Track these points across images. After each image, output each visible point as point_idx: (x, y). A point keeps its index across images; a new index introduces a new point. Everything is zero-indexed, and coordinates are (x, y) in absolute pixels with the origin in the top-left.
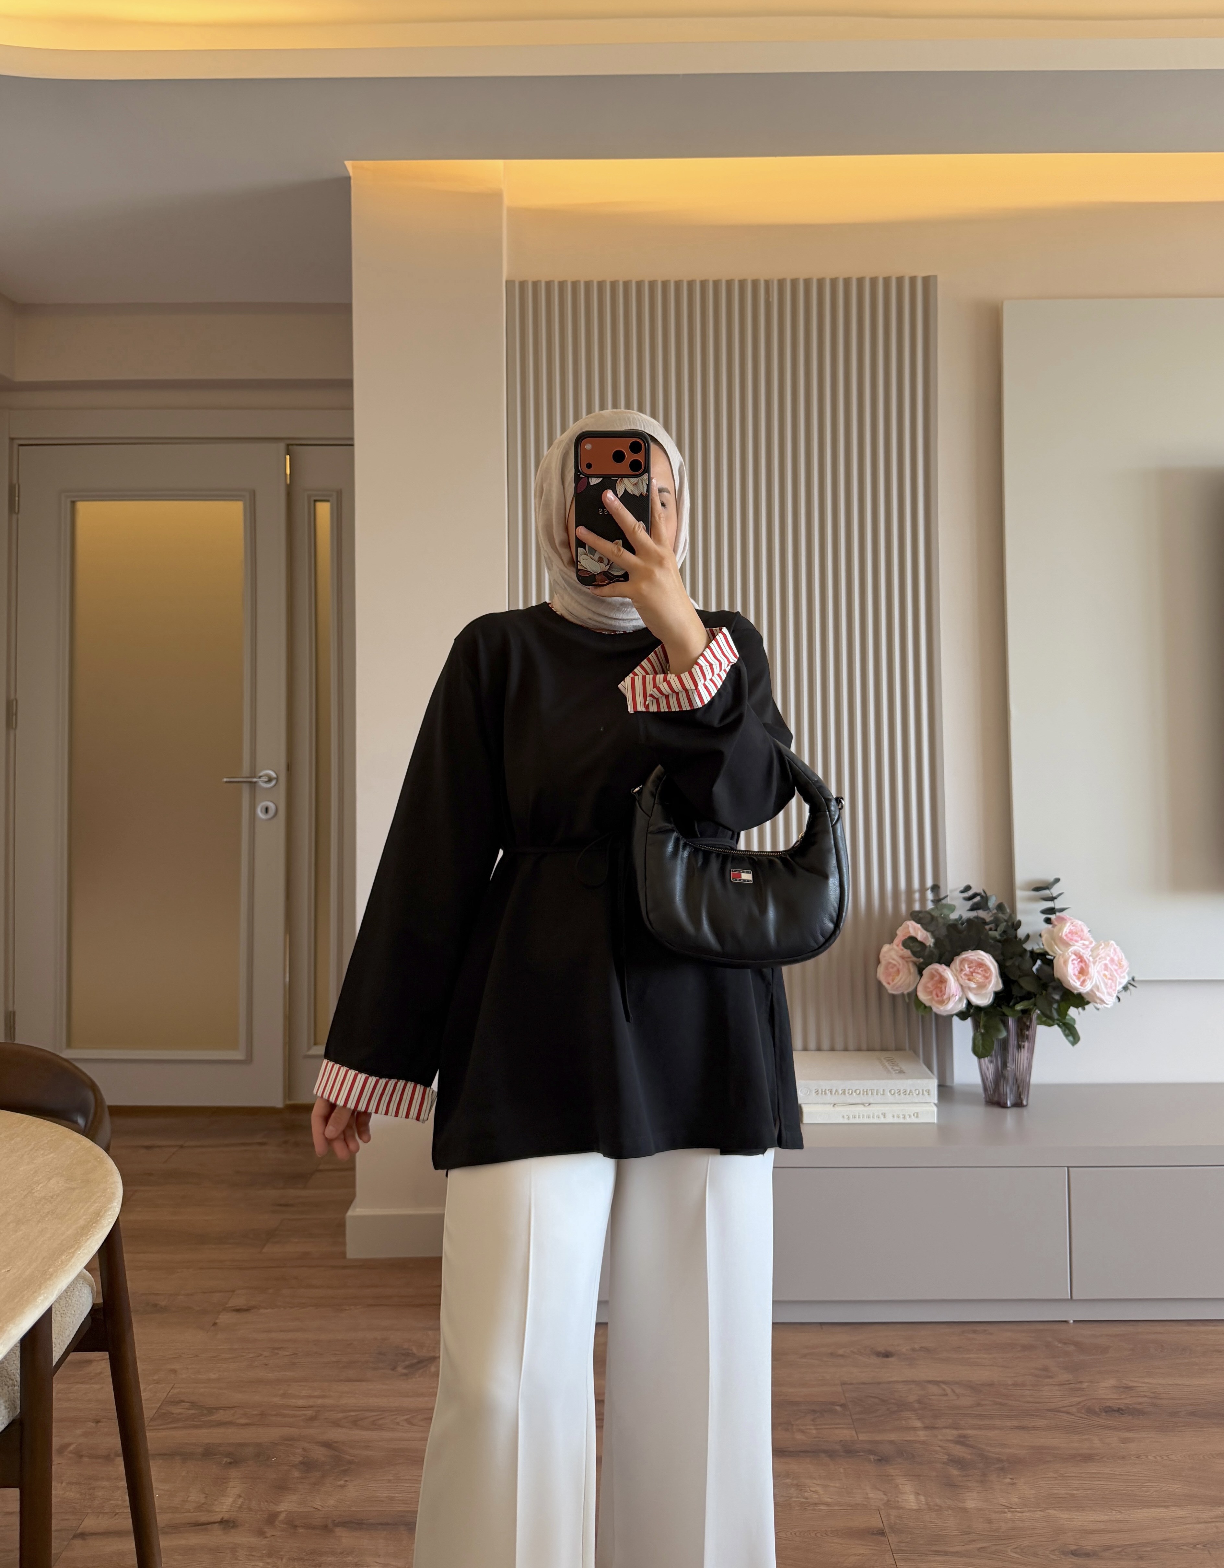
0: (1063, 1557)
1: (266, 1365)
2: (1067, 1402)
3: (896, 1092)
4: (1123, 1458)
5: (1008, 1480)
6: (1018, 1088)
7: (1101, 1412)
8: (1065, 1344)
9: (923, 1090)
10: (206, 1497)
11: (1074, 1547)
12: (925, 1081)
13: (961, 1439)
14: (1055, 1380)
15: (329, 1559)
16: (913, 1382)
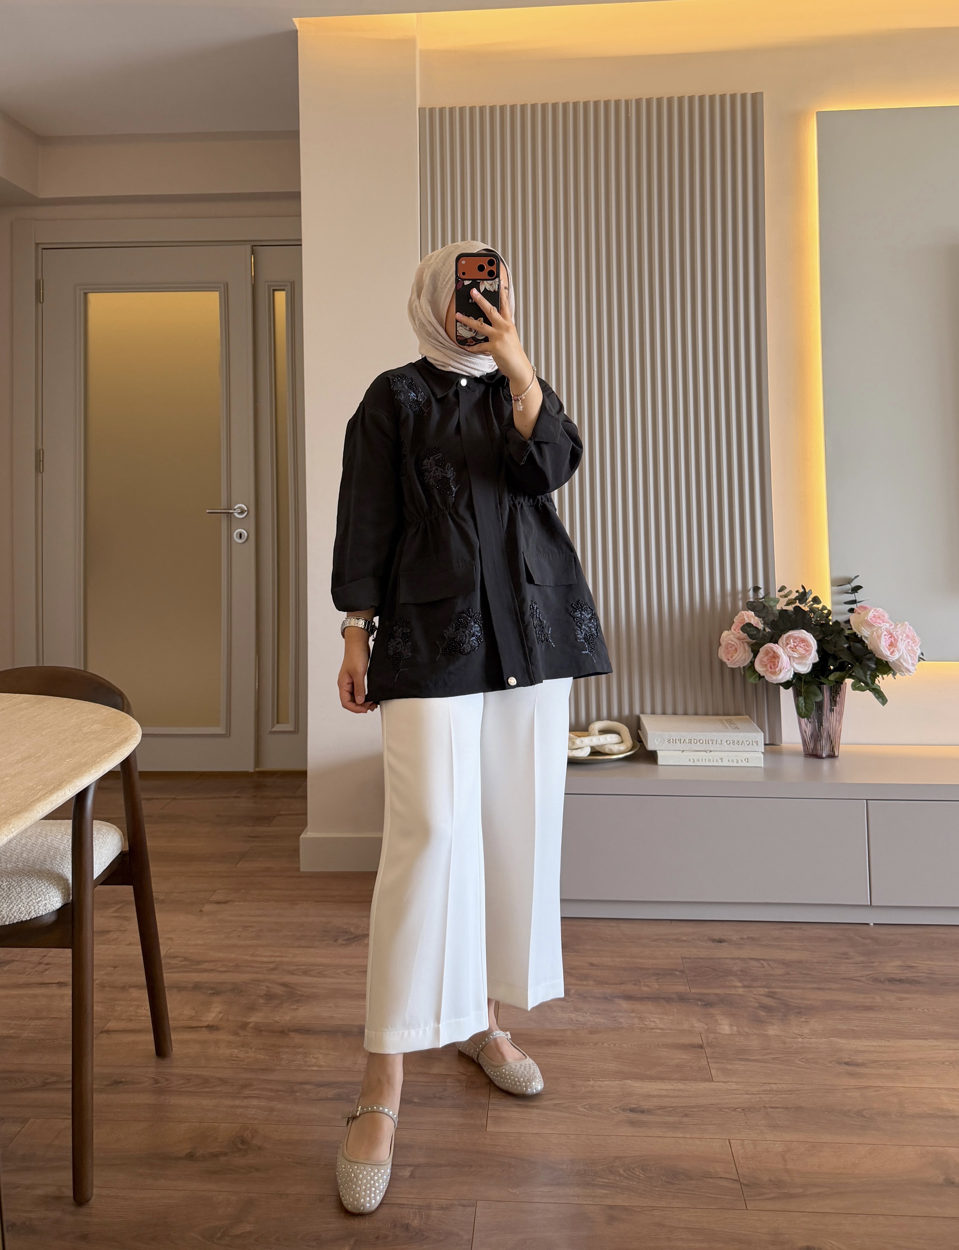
0: (838, 1065)
1: (239, 936)
2: (858, 974)
4: (898, 1009)
5: (804, 1020)
6: (831, 743)
7: (886, 981)
8: (864, 938)
9: (752, 742)
10: (196, 1013)
11: (849, 1060)
12: (755, 734)
13: (771, 994)
14: (851, 960)
15: (286, 1050)
16: (739, 958)
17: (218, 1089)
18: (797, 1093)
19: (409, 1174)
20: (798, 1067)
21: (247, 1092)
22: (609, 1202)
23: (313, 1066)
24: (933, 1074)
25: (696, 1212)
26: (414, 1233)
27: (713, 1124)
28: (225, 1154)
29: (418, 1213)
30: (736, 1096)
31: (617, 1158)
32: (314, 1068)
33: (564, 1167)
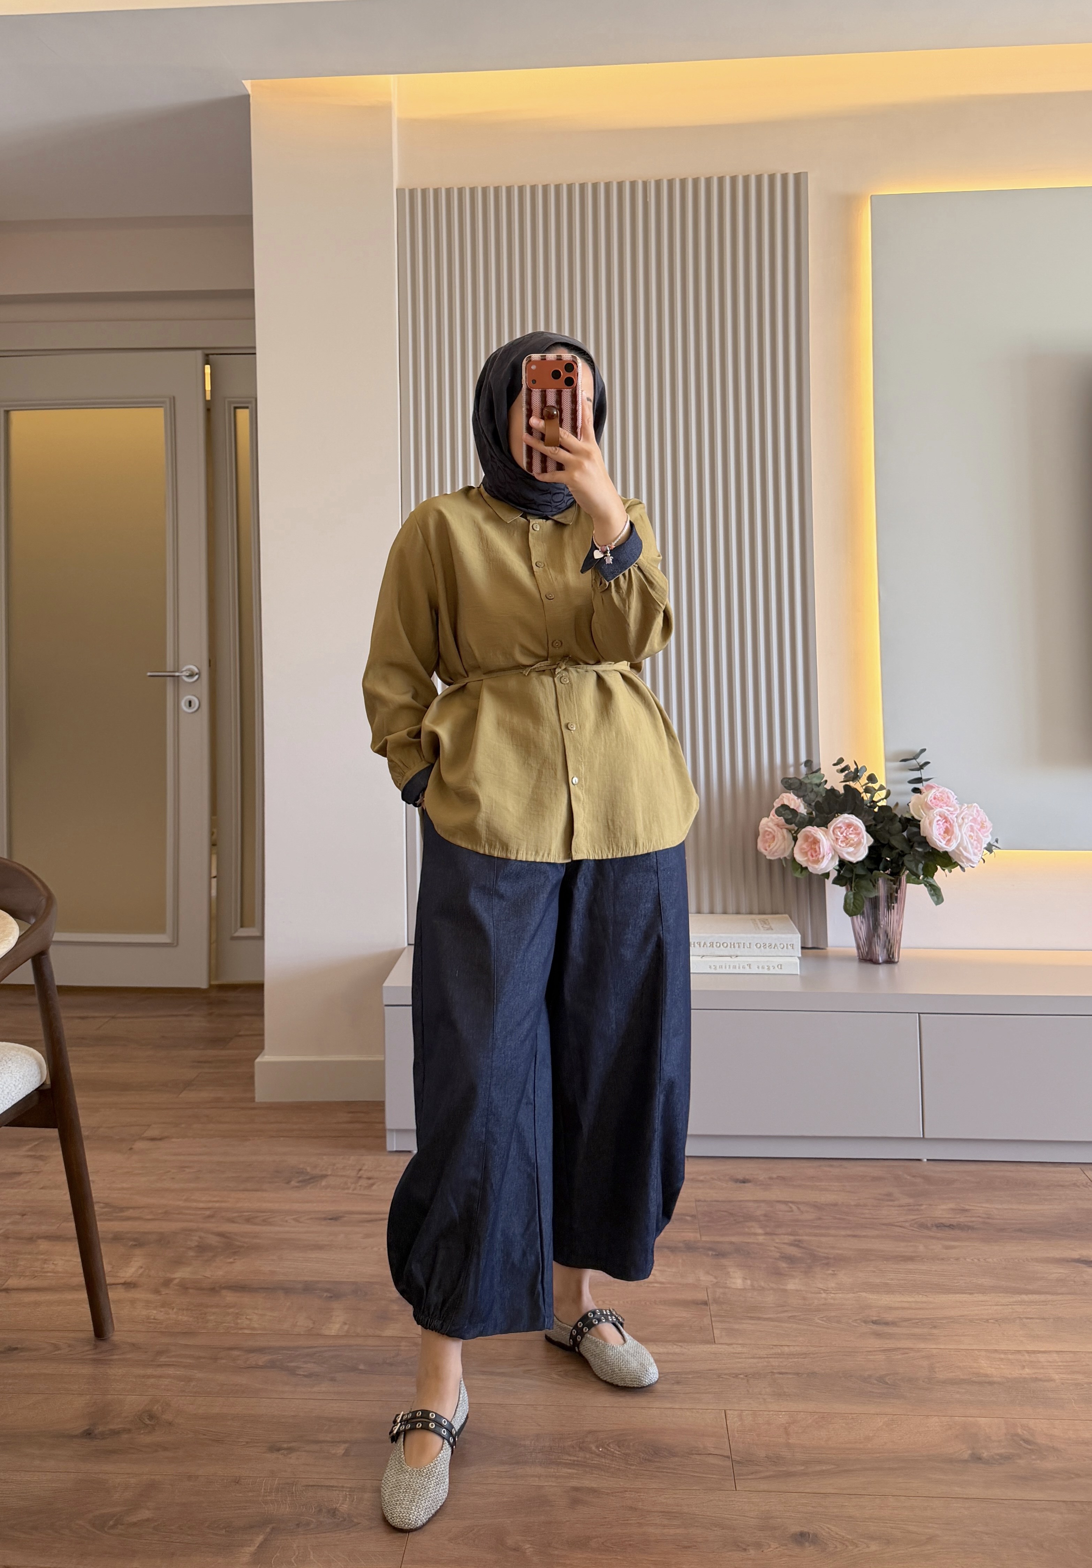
0: (863, 1324)
1: (173, 1178)
2: (900, 1219)
3: (762, 945)
4: (943, 1259)
5: (832, 1272)
6: (889, 946)
7: (932, 1226)
8: (913, 1177)
9: (787, 944)
10: (113, 1268)
11: (877, 1318)
12: (789, 935)
13: (796, 1243)
14: (896, 1203)
15: (214, 1310)
16: (763, 1201)
17: (128, 1356)
18: (811, 1356)
19: (343, 1452)
20: (817, 1327)
21: (163, 1359)
22: (574, 1483)
23: (245, 1328)
24: (973, 1333)
25: (675, 1494)
26: (341, 1519)
27: (709, 1393)
28: (129, 1431)
29: (348, 1496)
30: (740, 1360)
31: (590, 1432)
32: (246, 1331)
33: (527, 1443)
